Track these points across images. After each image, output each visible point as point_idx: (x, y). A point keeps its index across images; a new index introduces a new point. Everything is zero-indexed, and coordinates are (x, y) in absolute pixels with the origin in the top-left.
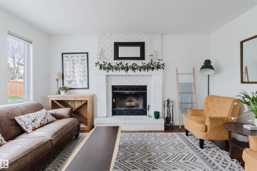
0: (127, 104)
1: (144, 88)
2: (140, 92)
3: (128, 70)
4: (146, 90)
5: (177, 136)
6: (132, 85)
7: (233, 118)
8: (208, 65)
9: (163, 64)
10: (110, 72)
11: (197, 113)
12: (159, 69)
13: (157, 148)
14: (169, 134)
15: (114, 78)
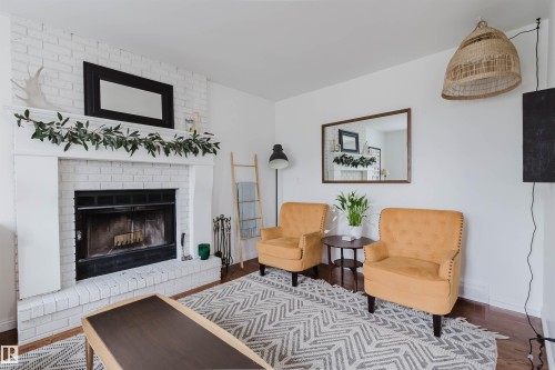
0: (120, 239)
1: (170, 195)
2: (159, 205)
3: (134, 148)
4: (174, 199)
5: (250, 281)
6: (142, 188)
7: (326, 232)
8: (278, 153)
9: (216, 144)
10: (77, 151)
11: (274, 234)
12: (207, 154)
13: (238, 312)
14: (236, 282)
15: (83, 169)
